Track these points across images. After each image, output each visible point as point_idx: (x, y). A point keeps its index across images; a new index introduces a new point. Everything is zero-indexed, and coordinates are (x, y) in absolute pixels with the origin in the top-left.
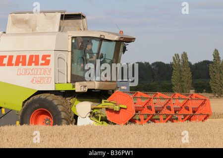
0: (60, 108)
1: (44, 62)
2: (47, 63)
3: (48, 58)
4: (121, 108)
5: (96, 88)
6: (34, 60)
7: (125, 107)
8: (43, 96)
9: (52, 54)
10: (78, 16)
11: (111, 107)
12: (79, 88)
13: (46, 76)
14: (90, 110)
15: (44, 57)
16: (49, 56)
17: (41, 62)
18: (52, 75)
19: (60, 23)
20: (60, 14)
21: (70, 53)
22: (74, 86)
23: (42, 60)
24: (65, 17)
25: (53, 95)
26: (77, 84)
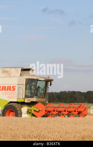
0: (18, 109)
1: (13, 89)
2: (14, 90)
3: (14, 88)
4: (39, 110)
5: (35, 101)
6: (9, 88)
7: (41, 110)
8: (11, 104)
9: (16, 86)
10: (29, 70)
11: (35, 110)
12: (26, 101)
13: (13, 95)
14: (27, 111)
15: (13, 87)
16: (15, 87)
17: (12, 89)
18: (16, 95)
19: (21, 72)
20: (21, 69)
21: (25, 86)
22: (24, 100)
23: (12, 88)
24: (24, 70)
25: (16, 103)
26: (26, 99)
